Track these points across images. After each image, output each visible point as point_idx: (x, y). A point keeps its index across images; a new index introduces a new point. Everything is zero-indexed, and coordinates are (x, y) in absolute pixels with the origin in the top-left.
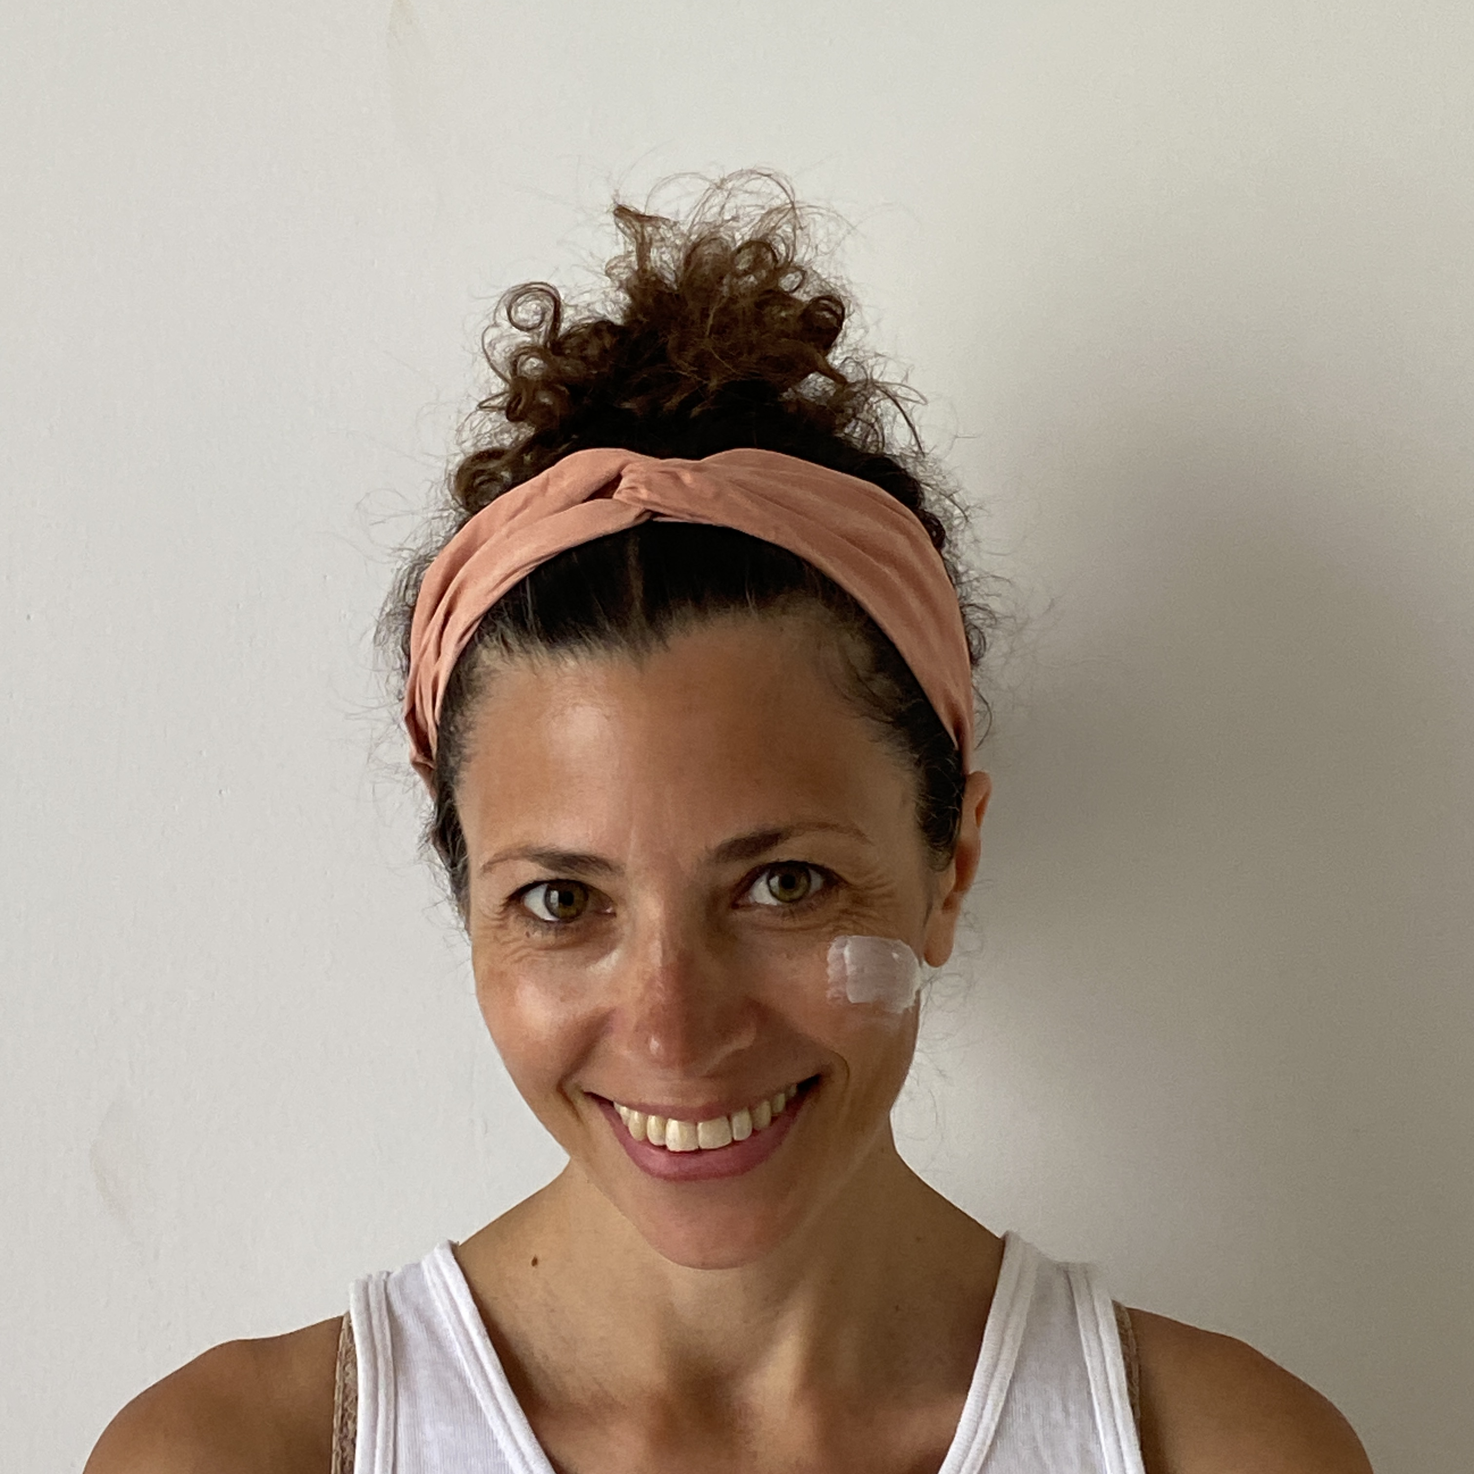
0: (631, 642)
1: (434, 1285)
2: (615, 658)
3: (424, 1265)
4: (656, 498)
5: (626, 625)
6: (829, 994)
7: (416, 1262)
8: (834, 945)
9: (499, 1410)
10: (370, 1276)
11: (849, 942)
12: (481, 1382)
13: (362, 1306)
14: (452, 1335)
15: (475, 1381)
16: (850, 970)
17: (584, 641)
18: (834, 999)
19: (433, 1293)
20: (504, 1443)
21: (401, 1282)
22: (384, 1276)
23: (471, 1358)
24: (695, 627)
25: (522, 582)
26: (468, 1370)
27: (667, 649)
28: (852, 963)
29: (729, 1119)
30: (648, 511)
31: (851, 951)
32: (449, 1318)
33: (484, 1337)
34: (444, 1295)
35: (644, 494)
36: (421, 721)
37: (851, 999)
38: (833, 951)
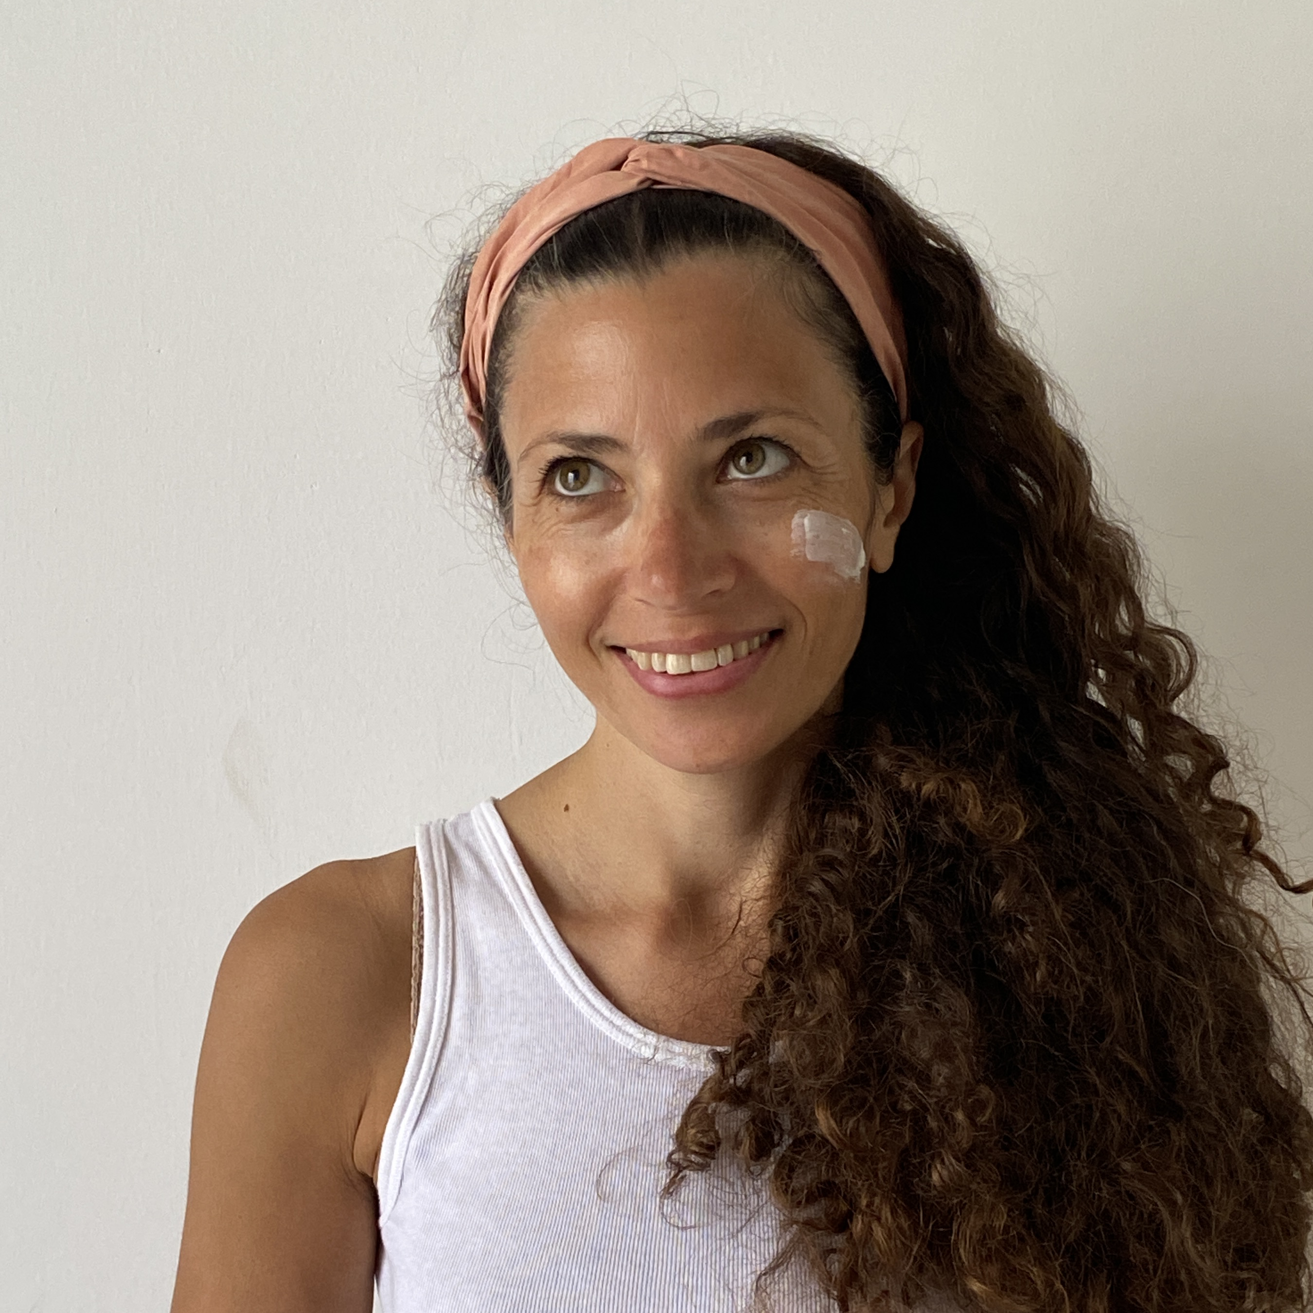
0: (634, 268)
1: (480, 828)
2: (623, 282)
3: (473, 817)
4: (654, 167)
5: (630, 257)
6: (793, 552)
7: (466, 812)
8: (796, 516)
9: (531, 916)
10: (431, 823)
11: (809, 515)
12: (516, 894)
13: (424, 840)
14: (495, 865)
15: (513, 895)
16: (809, 536)
17: (598, 270)
18: (795, 557)
19: (479, 834)
20: (536, 940)
21: (455, 826)
22: (442, 822)
23: (509, 880)
24: (685, 257)
25: (550, 240)
26: (506, 888)
27: (663, 273)
28: (810, 531)
29: (715, 650)
30: (648, 179)
31: (810, 520)
32: (492, 852)
33: (518, 865)
34: (487, 834)
35: (644, 164)
36: (474, 380)
37: (809, 557)
38: (796, 520)
